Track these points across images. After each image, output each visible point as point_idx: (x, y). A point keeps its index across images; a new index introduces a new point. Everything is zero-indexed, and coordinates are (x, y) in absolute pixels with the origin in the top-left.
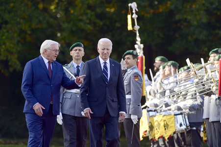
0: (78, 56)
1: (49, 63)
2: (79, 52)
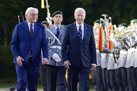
1: (31, 25)
2: (59, 18)
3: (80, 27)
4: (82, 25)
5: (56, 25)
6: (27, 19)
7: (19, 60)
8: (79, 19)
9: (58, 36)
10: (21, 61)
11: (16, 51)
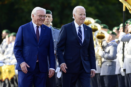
0: (47, 22)
6: (32, 20)
7: (24, 67)
10: (26, 68)
11: (20, 56)
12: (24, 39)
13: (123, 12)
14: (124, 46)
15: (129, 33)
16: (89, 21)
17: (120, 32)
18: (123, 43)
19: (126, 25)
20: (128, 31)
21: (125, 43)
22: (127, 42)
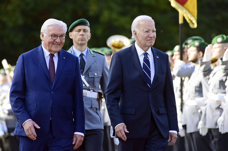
0: (82, 40)
1: (52, 56)
2: (84, 33)
3: (146, 54)
4: (149, 52)
5: (78, 47)
7: (30, 128)
8: (149, 38)
9: (83, 70)
10: (33, 130)
11: (21, 110)
12: (26, 79)
13: (180, 26)
14: (182, 85)
15: (191, 63)
16: (120, 41)
17: (175, 61)
18: (181, 79)
19: (184, 48)
20: (188, 58)
21: (183, 79)
22: (187, 78)
